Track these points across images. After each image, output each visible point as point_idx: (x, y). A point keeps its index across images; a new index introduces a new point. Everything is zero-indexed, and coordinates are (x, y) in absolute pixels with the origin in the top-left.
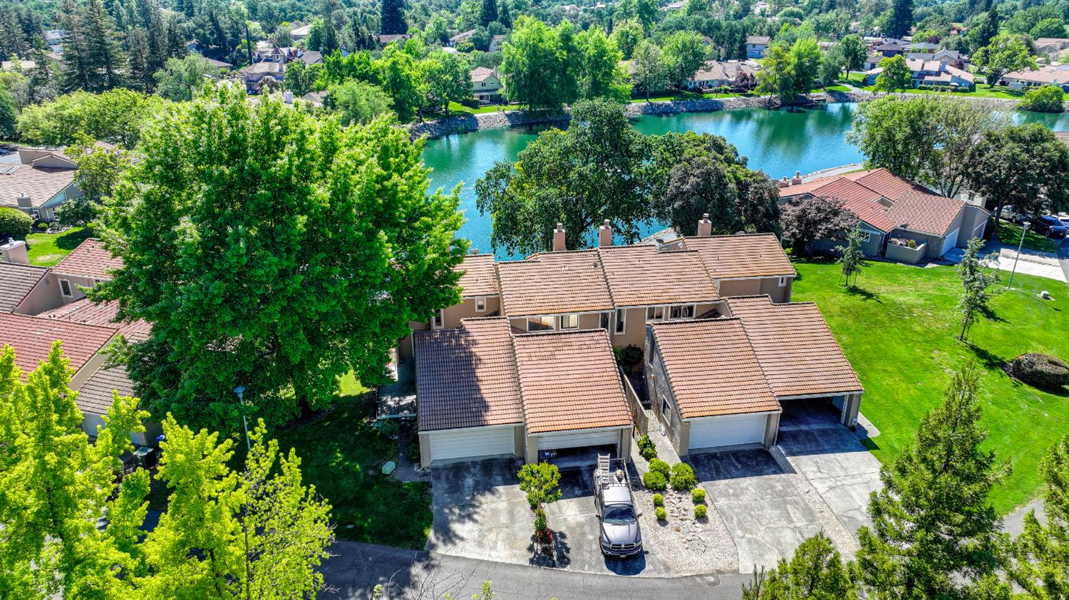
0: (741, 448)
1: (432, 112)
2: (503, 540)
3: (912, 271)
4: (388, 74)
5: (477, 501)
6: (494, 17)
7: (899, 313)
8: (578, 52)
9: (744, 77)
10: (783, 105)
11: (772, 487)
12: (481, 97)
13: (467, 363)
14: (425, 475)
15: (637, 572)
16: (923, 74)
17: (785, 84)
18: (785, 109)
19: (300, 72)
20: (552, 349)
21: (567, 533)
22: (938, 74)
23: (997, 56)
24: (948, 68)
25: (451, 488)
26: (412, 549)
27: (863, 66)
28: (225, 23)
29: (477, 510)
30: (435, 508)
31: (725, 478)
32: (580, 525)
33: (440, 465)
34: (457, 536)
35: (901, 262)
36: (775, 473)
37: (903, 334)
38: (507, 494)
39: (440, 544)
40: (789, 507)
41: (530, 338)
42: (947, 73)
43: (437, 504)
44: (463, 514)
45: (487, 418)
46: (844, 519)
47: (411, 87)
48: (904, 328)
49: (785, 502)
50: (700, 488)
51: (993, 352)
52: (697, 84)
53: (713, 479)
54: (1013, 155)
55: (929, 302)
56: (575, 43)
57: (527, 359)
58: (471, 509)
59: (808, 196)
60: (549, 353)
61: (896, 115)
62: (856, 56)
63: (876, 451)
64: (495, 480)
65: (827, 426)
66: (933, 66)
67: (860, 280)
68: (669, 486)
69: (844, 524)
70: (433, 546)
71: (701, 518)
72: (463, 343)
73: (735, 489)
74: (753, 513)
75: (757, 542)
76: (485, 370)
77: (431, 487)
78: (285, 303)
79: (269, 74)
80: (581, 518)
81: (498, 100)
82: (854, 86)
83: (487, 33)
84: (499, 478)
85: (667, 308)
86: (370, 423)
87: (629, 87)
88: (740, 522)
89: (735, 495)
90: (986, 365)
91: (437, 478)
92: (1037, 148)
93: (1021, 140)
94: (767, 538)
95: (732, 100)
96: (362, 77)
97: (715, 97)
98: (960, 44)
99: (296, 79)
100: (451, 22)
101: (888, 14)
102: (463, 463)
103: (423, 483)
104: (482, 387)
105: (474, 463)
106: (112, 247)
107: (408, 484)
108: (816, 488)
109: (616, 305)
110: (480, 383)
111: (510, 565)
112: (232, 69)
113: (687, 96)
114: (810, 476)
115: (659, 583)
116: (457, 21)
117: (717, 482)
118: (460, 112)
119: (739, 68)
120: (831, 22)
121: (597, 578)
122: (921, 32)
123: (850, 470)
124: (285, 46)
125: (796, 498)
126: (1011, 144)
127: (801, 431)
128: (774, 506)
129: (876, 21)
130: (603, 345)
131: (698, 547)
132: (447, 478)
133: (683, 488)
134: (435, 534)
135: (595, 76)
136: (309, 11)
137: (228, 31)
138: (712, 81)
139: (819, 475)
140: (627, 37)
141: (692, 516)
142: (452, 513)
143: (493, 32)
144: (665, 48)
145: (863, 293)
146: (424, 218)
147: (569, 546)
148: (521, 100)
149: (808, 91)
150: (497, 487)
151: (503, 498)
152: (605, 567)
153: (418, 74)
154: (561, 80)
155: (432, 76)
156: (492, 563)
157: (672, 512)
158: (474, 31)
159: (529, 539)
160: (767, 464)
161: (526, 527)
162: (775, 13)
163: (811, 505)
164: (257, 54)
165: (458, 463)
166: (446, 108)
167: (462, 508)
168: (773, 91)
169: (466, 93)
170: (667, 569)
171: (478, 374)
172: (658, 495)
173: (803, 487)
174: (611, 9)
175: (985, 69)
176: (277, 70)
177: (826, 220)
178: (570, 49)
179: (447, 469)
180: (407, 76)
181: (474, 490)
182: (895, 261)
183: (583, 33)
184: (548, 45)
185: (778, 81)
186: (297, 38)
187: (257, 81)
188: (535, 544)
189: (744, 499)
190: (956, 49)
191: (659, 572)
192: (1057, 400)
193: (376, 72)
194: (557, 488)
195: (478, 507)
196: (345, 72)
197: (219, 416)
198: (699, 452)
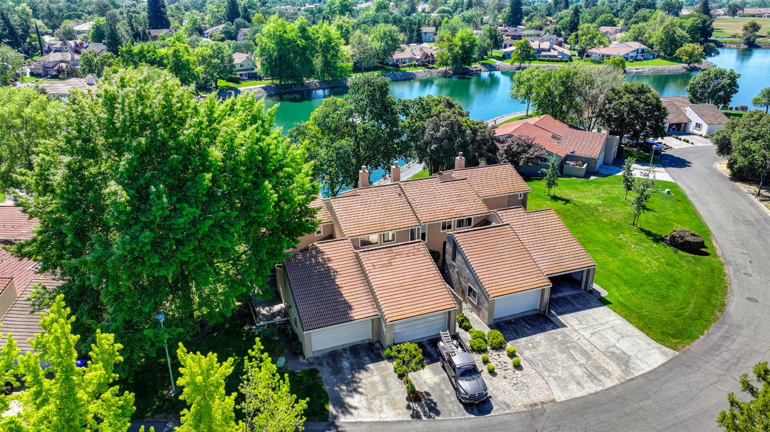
0: (526, 314)
1: (205, 87)
2: (386, 405)
3: (584, 182)
4: (171, 59)
5: (357, 378)
6: (238, 16)
7: (590, 211)
8: (313, 40)
9: (427, 56)
10: (455, 74)
11: (556, 339)
12: (241, 75)
13: (327, 276)
14: (311, 364)
15: (489, 412)
16: (540, 51)
17: (455, 60)
18: (456, 76)
19: (93, 60)
20: (389, 258)
21: (430, 392)
22: (549, 50)
23: (584, 38)
24: (555, 46)
25: (333, 371)
26: (320, 422)
27: (501, 46)
28: (15, 21)
29: (360, 385)
30: (327, 388)
31: (524, 337)
32: (438, 385)
33: (319, 354)
34: (351, 407)
35: (574, 177)
36: (553, 328)
37: (597, 225)
38: (377, 369)
39: (340, 415)
40: (571, 351)
41: (371, 252)
42: (555, 49)
43: (327, 385)
44: (350, 389)
45: (352, 315)
46: (609, 354)
47: (190, 69)
48: (597, 221)
49: (568, 348)
50: (510, 346)
51: (654, 232)
52: (395, 61)
53: (515, 338)
54: (630, 102)
55: (605, 202)
56: (310, 34)
57: (372, 268)
58: (354, 385)
59: (510, 136)
60: (387, 262)
61: (553, 79)
62: (496, 39)
63: (610, 305)
64: (365, 361)
65: (574, 292)
66: (546, 45)
67: (555, 191)
68: (489, 348)
69: (609, 357)
70: (335, 417)
71: (518, 367)
72: (320, 260)
73: (532, 343)
74: (550, 358)
75: (560, 378)
76: (342, 279)
77: (318, 372)
78: (197, 243)
79: (62, 61)
80: (436, 379)
81: (254, 77)
82: (497, 60)
83: (233, 27)
84: (367, 359)
85: (454, 221)
86: (251, 329)
87: (351, 64)
88: (544, 366)
89: (534, 348)
90: (653, 240)
91: (321, 364)
92: (643, 97)
93: (632, 92)
94: (565, 375)
95: (420, 71)
96: (152, 63)
97: (409, 70)
98: (555, 30)
99: (90, 66)
100: (203, 19)
101: (507, 11)
102: (336, 351)
103: (312, 370)
104: (343, 292)
105: (345, 350)
106: (29, 210)
107: (300, 373)
108: (583, 336)
109: (421, 222)
110: (341, 289)
111: (399, 422)
112: (26, 58)
113: (390, 70)
114: (577, 327)
115: (506, 417)
116: (207, 18)
117: (519, 340)
118: (227, 86)
119: (421, 50)
120: (472, 17)
121: (463, 421)
122: (530, 23)
123: (599, 320)
124: (71, 39)
125: (573, 344)
126: (628, 95)
127: (558, 297)
128: (562, 352)
129: (500, 16)
130: (423, 252)
131: (523, 388)
132: (328, 364)
133: (499, 347)
134: (334, 407)
135: (325, 57)
136: (83, 12)
137: (17, 27)
138: (405, 59)
139: (581, 326)
140: (342, 28)
141: (510, 366)
142: (341, 390)
143: (239, 27)
144: (372, 36)
145: (562, 199)
146: (286, 169)
147: (435, 401)
148: (273, 76)
149: (470, 64)
150: (368, 366)
151: (375, 373)
152: (465, 412)
153: (195, 58)
154: (301, 60)
155: (204, 60)
156: (384, 422)
157: (497, 365)
158: (223, 26)
159: (405, 400)
160: (546, 323)
161: (400, 392)
162: (433, 10)
163: (585, 348)
164: (47, 46)
165: (332, 351)
166: (216, 84)
167: (348, 385)
168: (447, 64)
169: (231, 73)
170: (508, 406)
171: (337, 283)
172: (484, 355)
173: (575, 337)
174: (320, 9)
175: (577, 47)
176: (69, 59)
177: (525, 151)
178: (307, 38)
179: (325, 357)
180: (187, 60)
181: (352, 370)
182: (570, 176)
183: (314, 26)
184: (291, 35)
185: (450, 58)
186: (79, 32)
187: (53, 67)
188: (411, 403)
189: (541, 349)
190: (554, 34)
191: (504, 410)
192: (701, 259)
193: (162, 58)
194: (423, 360)
195: (359, 382)
196: (136, 59)
197: (150, 339)
198: (499, 321)
